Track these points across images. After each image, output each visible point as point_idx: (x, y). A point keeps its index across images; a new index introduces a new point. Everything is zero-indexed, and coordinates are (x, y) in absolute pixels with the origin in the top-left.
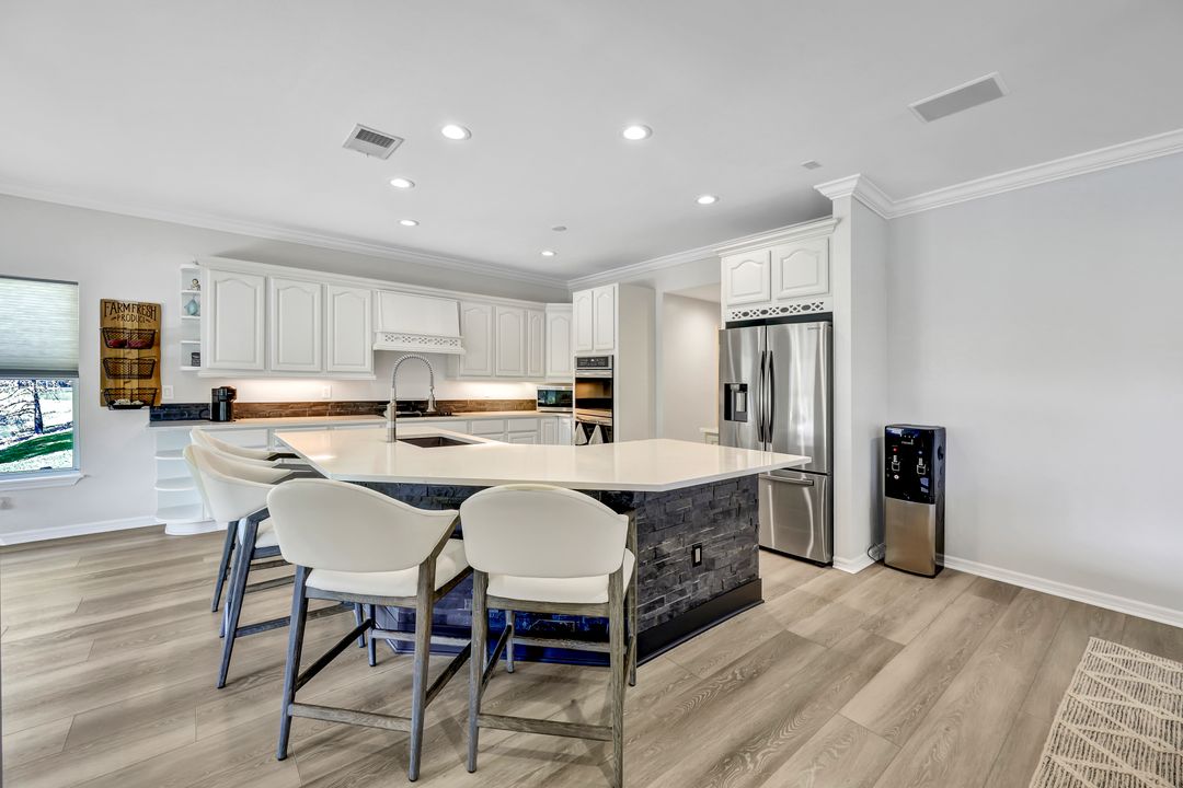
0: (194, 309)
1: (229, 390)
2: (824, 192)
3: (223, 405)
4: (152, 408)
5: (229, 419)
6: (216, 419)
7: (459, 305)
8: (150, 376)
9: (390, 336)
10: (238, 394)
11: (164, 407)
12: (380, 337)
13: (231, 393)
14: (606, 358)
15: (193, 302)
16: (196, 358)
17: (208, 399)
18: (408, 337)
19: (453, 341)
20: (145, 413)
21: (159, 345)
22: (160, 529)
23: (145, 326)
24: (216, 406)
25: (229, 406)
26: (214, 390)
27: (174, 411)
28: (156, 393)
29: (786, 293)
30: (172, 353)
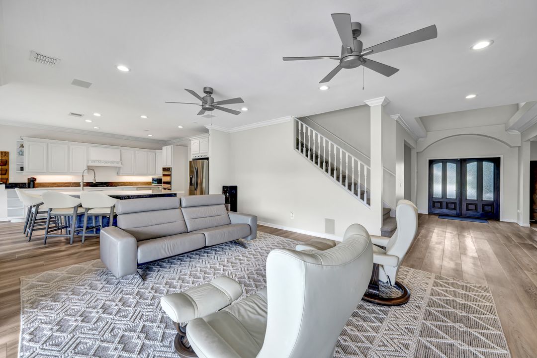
0: (21, 153)
1: (34, 178)
2: (207, 127)
3: (32, 183)
4: (6, 184)
5: (34, 187)
6: (29, 187)
7: (121, 151)
8: (5, 174)
9: (93, 161)
10: (37, 180)
11: (10, 184)
12: (90, 162)
13: (34, 180)
14: (169, 168)
15: (21, 151)
16: (22, 169)
17: (26, 181)
18: (100, 162)
19: (118, 163)
20: (4, 186)
21: (8, 165)
22: (10, 221)
23: (4, 158)
24: (29, 184)
25: (34, 183)
26: (28, 179)
27: (14, 185)
28: (7, 179)
29: (202, 152)
30: (13, 167)
